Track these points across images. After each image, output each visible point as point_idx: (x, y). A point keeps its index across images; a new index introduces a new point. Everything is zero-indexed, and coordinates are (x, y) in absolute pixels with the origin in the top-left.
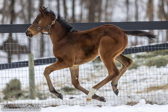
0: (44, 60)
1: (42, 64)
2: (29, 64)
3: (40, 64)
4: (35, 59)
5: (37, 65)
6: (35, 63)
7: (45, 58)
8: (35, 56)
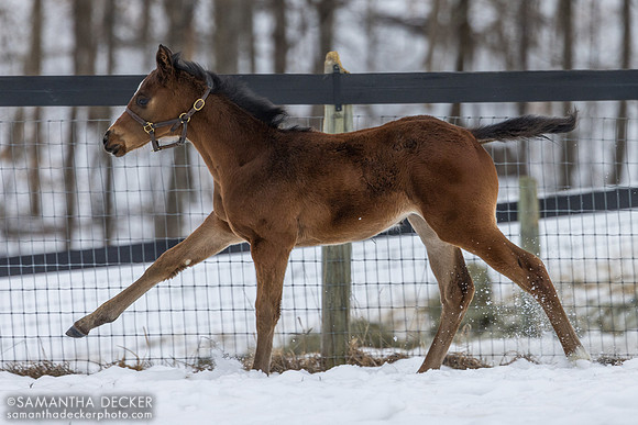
0: (575, 198)
1: (566, 214)
2: (522, 211)
3: (561, 214)
4: (542, 195)
5: (551, 215)
6: (542, 208)
7: (578, 190)
8: (541, 184)
